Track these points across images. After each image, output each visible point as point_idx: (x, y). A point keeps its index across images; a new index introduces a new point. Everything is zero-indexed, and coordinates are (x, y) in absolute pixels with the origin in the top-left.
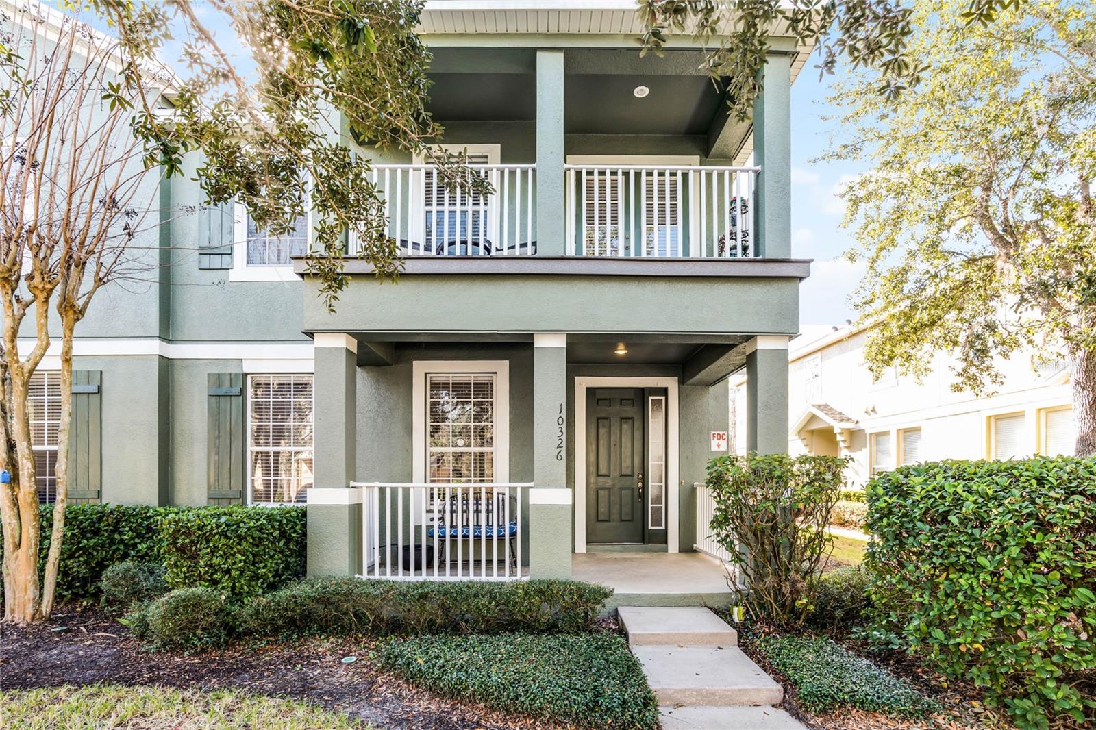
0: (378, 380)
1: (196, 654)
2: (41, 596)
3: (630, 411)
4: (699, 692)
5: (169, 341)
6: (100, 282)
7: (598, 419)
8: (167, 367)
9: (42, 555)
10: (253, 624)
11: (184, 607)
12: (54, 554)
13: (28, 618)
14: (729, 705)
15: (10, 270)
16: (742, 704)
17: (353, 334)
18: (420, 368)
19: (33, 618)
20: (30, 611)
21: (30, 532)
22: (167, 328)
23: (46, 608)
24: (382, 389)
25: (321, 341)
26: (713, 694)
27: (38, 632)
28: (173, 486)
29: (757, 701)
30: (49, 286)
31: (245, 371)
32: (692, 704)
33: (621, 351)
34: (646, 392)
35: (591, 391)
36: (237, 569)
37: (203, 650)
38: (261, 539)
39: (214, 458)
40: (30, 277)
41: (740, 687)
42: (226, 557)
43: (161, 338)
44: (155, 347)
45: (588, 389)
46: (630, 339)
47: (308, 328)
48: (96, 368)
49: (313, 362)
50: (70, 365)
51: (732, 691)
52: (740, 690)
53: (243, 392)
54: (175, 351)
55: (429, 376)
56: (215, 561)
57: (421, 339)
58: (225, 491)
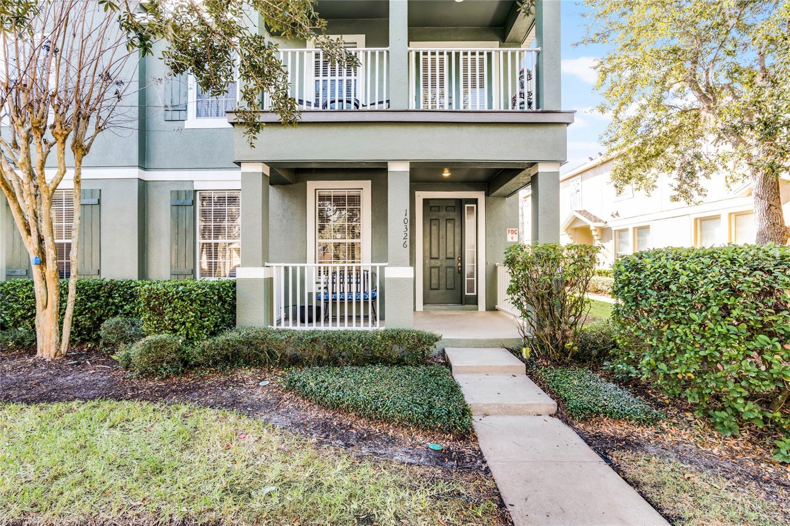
0: (283, 195)
1: (163, 380)
2: (61, 340)
3: (452, 215)
4: (499, 405)
5: (145, 169)
6: (99, 129)
7: (431, 220)
8: (143, 186)
9: (61, 313)
10: (201, 359)
11: (155, 347)
12: (69, 312)
13: (52, 355)
14: (520, 415)
15: (40, 122)
16: (529, 414)
17: (267, 163)
18: (312, 186)
19: (55, 355)
20: (53, 350)
21: (53, 298)
22: (144, 160)
23: (64, 348)
24: (287, 200)
25: (245, 168)
26: (509, 407)
27: (59, 365)
28: (147, 266)
29: (539, 412)
30: (65, 132)
31: (195, 189)
32: (495, 414)
33: (446, 174)
34: (463, 202)
35: (426, 201)
36: (190, 322)
37: (168, 377)
38: (205, 302)
39: (175, 247)
40: (53, 127)
41: (528, 403)
42: (182, 314)
43: (140, 167)
44: (135, 173)
45: (424, 200)
46: (452, 165)
47: (237, 159)
48: (97, 187)
49: (240, 182)
50: (79, 185)
51: (522, 405)
52: (527, 405)
53: (194, 203)
54: (148, 176)
55: (317, 191)
56: (175, 316)
57: (313, 166)
58: (182, 269)
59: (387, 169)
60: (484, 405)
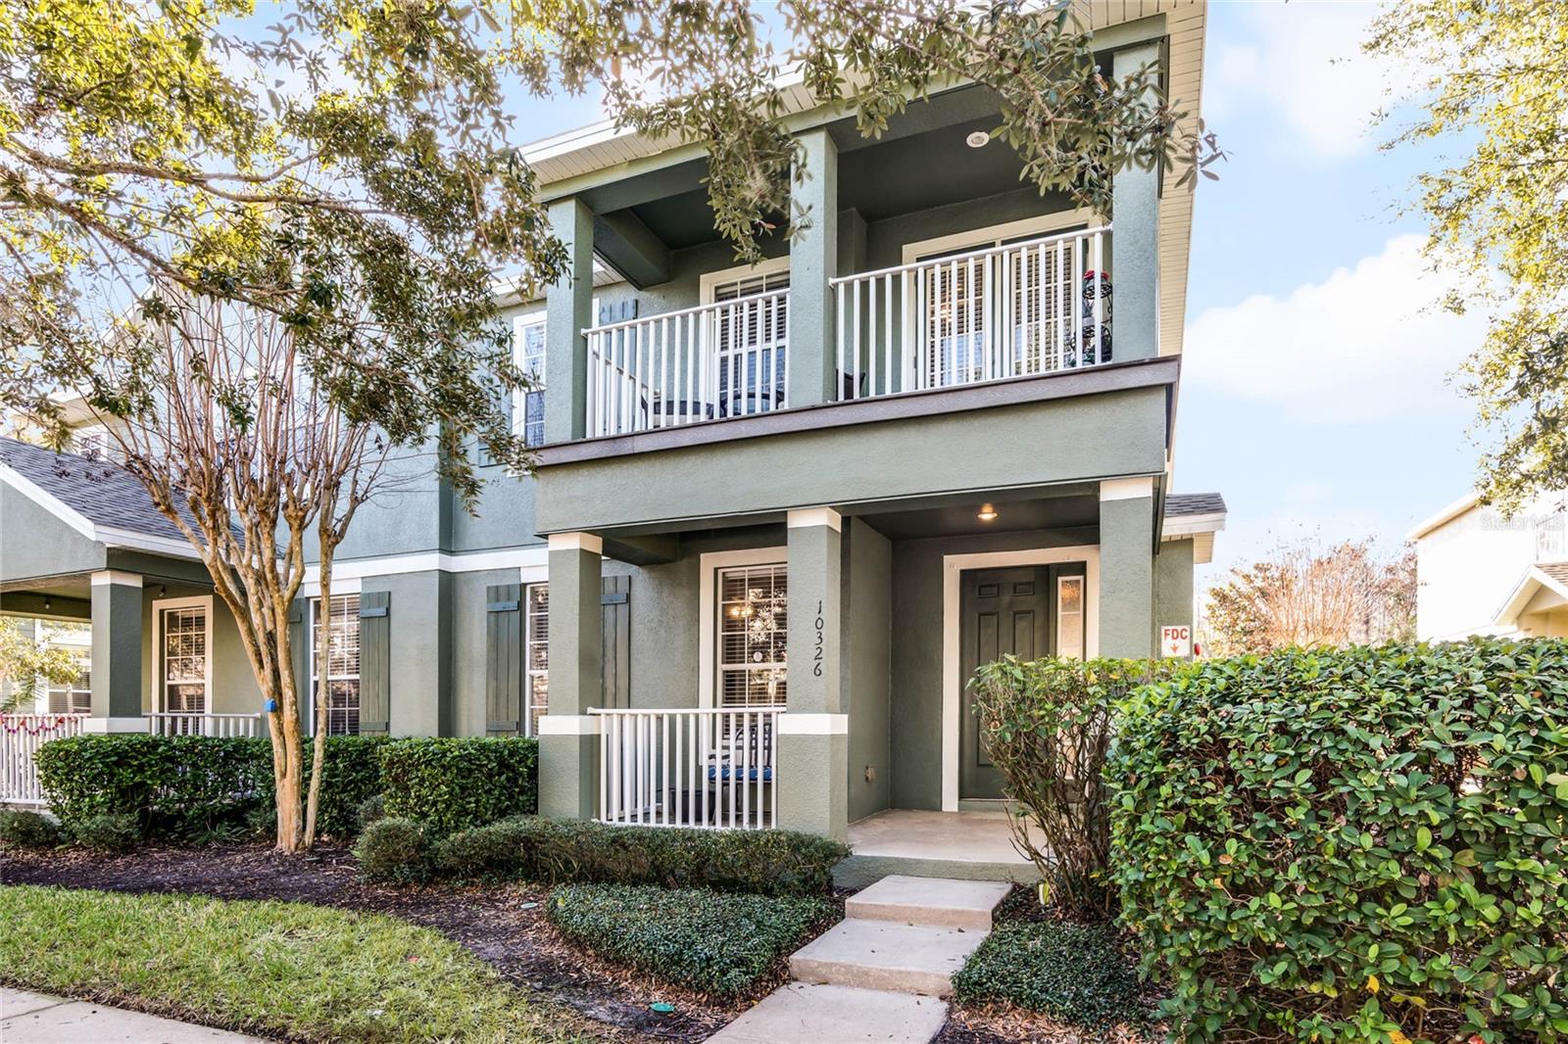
0: (661, 583)
1: (397, 888)
2: (305, 821)
3: (1029, 601)
4: (848, 968)
5: (451, 553)
6: (356, 501)
7: (980, 615)
8: (448, 582)
9: (305, 783)
10: (453, 861)
11: (386, 837)
12: (314, 784)
13: (293, 847)
14: (887, 990)
15: (266, 503)
16: (903, 991)
17: (593, 532)
18: (709, 562)
19: (296, 848)
20: (294, 841)
21: (293, 761)
22: (449, 543)
23: (308, 838)
24: (666, 592)
25: (557, 544)
26: (867, 973)
27: (293, 864)
28: (455, 713)
29: (923, 989)
30: (301, 514)
31: (524, 580)
32: (839, 984)
33: (987, 515)
34: (1052, 572)
35: (966, 575)
36: (444, 802)
37: (405, 885)
38: (471, 771)
39: (493, 683)
40: (286, 506)
41: (902, 968)
42: (434, 788)
43: (442, 550)
44: (433, 561)
45: (963, 572)
47: (541, 529)
48: (383, 588)
49: (547, 569)
50: (328, 591)
51: (891, 972)
52: (900, 972)
53: (521, 606)
54: (458, 564)
55: (720, 572)
56: (424, 792)
58: (503, 722)
59: (786, 523)
60: (820, 964)
